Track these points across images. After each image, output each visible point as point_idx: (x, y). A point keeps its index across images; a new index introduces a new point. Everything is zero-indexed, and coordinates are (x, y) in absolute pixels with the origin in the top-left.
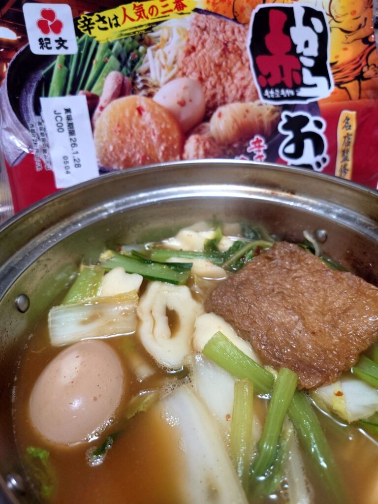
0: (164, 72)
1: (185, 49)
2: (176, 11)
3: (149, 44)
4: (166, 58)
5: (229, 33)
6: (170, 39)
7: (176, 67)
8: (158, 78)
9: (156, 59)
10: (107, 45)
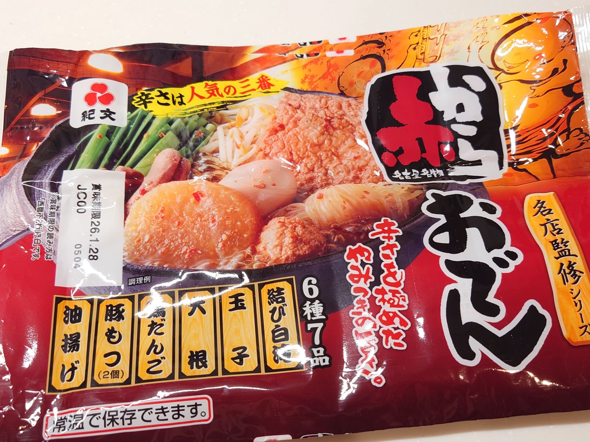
0: (237, 152)
1: (270, 127)
2: (260, 89)
3: (221, 122)
4: (242, 137)
5: (334, 109)
6: (250, 118)
7: (255, 148)
8: (230, 159)
9: (228, 137)
10: (165, 121)
